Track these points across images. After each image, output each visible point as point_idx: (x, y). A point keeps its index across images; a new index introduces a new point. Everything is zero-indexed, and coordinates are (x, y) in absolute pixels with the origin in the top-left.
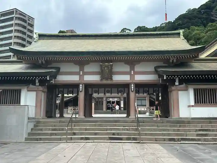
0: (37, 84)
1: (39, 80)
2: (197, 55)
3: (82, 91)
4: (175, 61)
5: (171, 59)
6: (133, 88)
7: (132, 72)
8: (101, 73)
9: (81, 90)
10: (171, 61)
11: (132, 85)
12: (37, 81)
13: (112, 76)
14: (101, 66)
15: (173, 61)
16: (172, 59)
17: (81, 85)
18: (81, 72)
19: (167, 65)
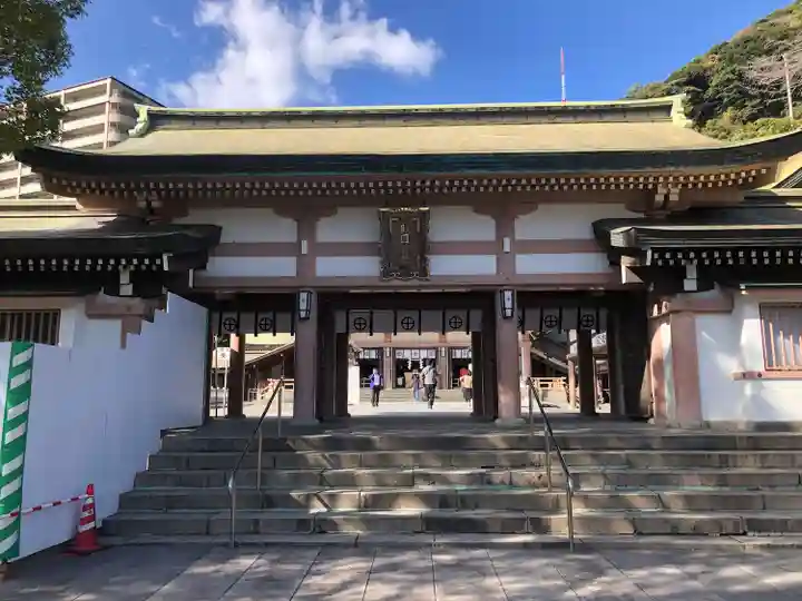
0: (127, 290)
1: (131, 272)
2: (768, 169)
3: (307, 318)
4: (674, 198)
5: (661, 190)
6: (508, 304)
7: (507, 241)
8: (384, 249)
9: (303, 314)
10: (659, 198)
11: (508, 294)
12: (125, 278)
13: (428, 257)
14: (384, 218)
15: (666, 197)
16: (665, 191)
17: (303, 296)
18: (305, 244)
19: (642, 216)
